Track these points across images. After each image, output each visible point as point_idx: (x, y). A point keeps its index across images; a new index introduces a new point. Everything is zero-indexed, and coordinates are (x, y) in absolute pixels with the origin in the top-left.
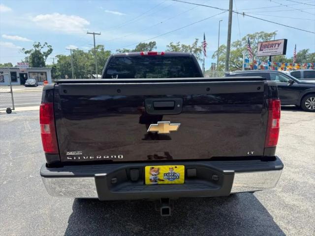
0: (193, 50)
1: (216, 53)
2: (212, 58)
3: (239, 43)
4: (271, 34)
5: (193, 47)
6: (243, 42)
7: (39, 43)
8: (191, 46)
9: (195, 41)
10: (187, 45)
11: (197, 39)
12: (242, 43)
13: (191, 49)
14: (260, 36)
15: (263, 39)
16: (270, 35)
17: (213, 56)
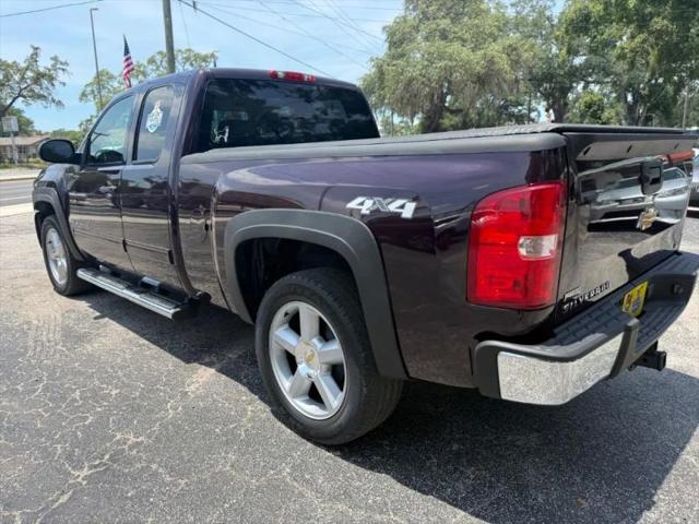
0: (29, 74)
1: (89, 89)
2: (81, 99)
3: (142, 69)
4: (206, 56)
5: (27, 69)
6: (150, 67)
8: (23, 65)
9: (31, 51)
10: (10, 62)
11: (37, 49)
12: (149, 71)
13: (22, 72)
14: (187, 59)
15: (192, 65)
16: (205, 59)
17: (84, 95)
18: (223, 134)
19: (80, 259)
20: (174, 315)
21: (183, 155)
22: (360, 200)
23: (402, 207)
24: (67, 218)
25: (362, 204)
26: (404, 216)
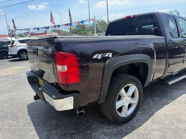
7: (171, 11)
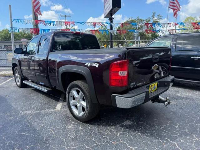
18: (60, 47)
19: (23, 78)
20: (47, 91)
21: (50, 52)
22: (88, 63)
23: (96, 65)
24: (21, 68)
25: (88, 64)
26: (96, 67)
